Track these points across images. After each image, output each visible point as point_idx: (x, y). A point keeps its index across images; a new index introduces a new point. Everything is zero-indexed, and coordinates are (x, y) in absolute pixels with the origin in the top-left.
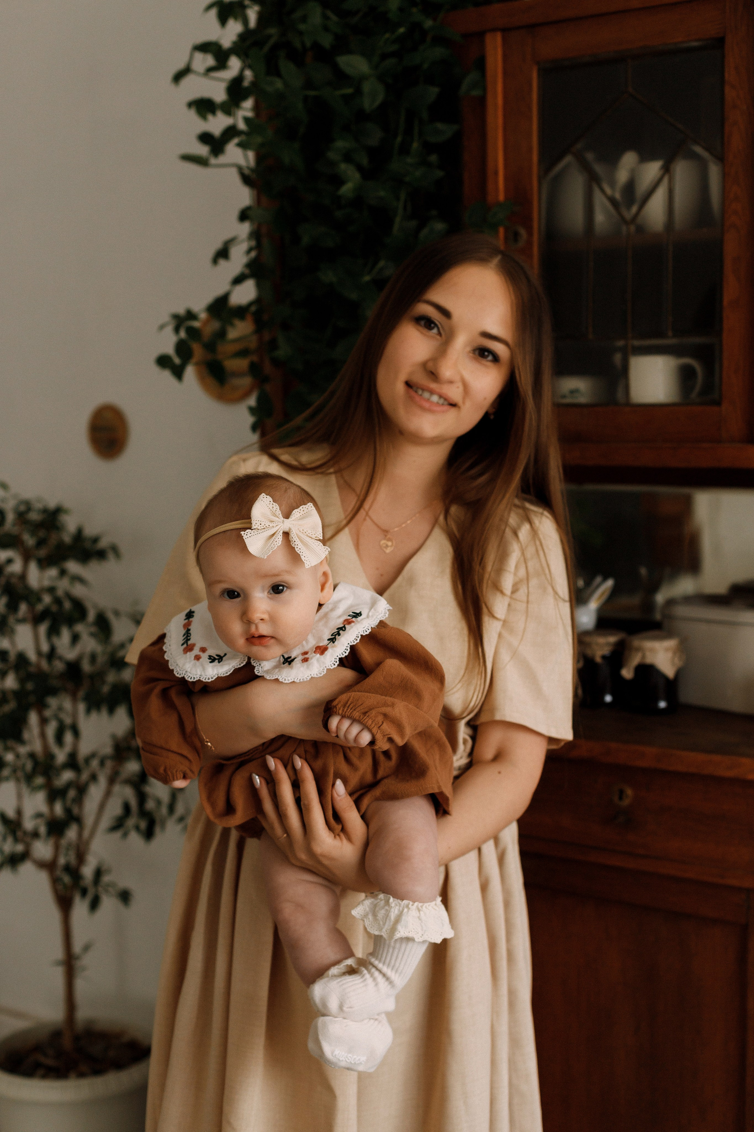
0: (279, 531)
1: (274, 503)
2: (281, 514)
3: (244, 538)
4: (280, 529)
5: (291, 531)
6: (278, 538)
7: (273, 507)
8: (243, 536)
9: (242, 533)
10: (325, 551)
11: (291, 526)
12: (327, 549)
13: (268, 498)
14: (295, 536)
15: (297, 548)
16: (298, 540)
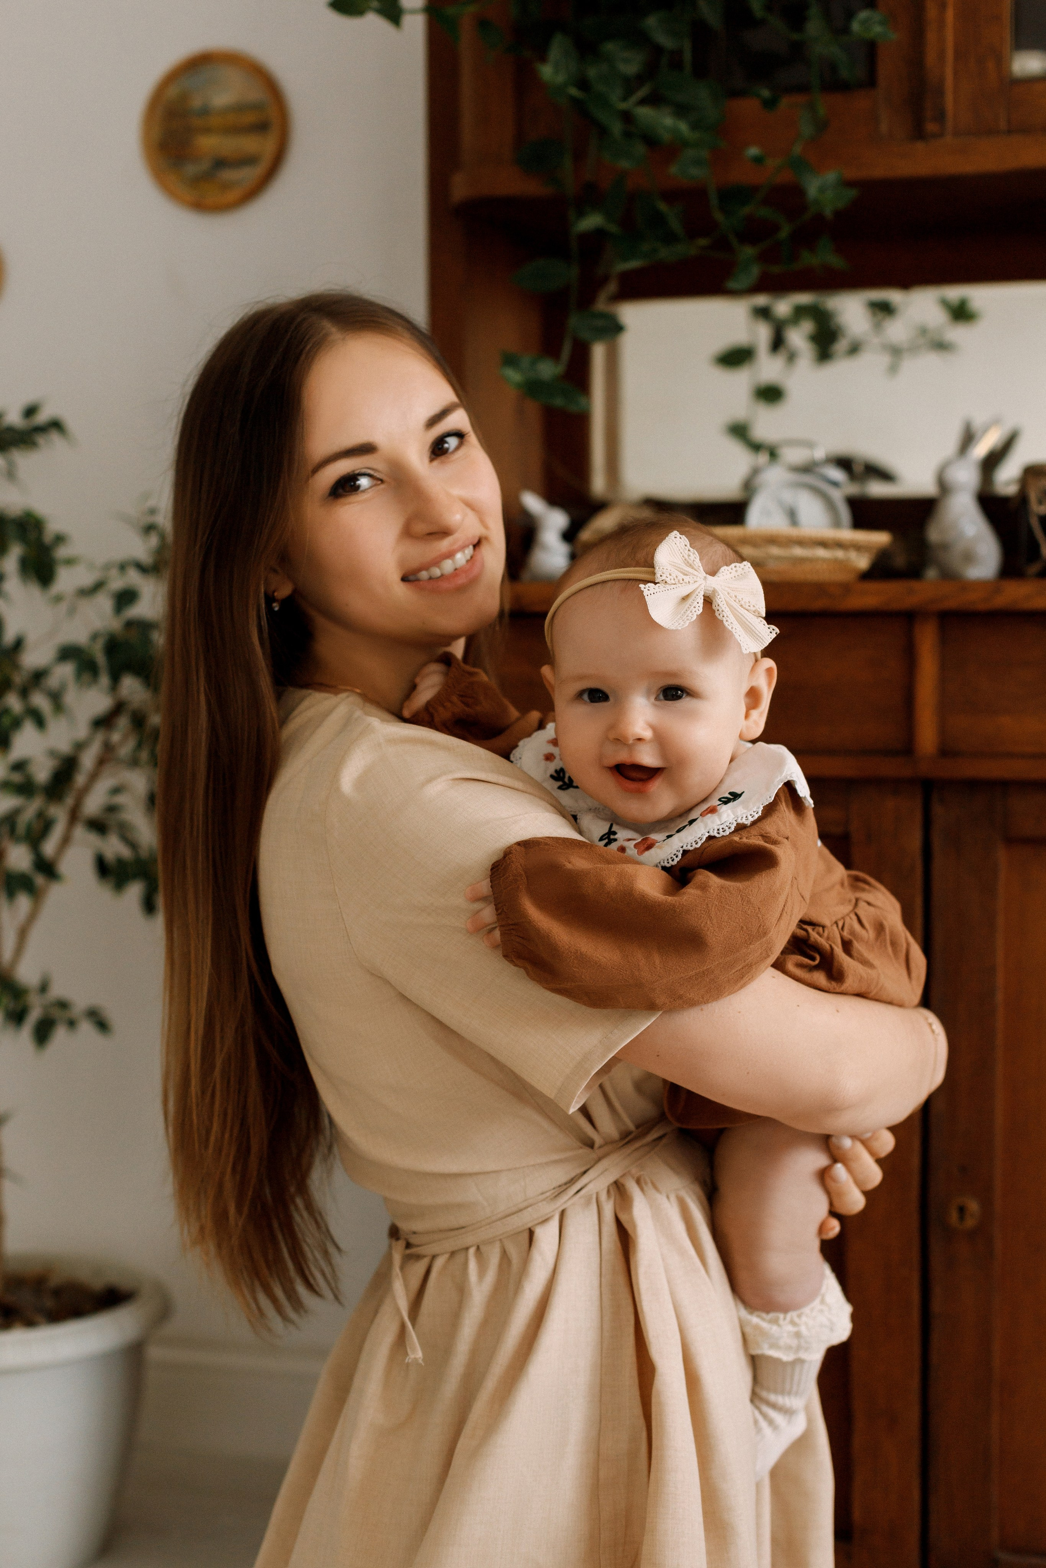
0: (697, 592)
1: (691, 549)
2: (701, 567)
3: (645, 594)
4: (699, 590)
5: (717, 594)
6: (698, 603)
7: (689, 556)
8: (643, 591)
9: (642, 586)
10: (771, 632)
11: (718, 588)
12: (773, 630)
13: (683, 539)
14: (722, 603)
15: (727, 621)
16: (728, 609)
